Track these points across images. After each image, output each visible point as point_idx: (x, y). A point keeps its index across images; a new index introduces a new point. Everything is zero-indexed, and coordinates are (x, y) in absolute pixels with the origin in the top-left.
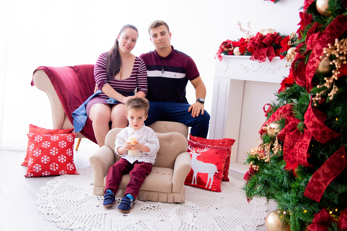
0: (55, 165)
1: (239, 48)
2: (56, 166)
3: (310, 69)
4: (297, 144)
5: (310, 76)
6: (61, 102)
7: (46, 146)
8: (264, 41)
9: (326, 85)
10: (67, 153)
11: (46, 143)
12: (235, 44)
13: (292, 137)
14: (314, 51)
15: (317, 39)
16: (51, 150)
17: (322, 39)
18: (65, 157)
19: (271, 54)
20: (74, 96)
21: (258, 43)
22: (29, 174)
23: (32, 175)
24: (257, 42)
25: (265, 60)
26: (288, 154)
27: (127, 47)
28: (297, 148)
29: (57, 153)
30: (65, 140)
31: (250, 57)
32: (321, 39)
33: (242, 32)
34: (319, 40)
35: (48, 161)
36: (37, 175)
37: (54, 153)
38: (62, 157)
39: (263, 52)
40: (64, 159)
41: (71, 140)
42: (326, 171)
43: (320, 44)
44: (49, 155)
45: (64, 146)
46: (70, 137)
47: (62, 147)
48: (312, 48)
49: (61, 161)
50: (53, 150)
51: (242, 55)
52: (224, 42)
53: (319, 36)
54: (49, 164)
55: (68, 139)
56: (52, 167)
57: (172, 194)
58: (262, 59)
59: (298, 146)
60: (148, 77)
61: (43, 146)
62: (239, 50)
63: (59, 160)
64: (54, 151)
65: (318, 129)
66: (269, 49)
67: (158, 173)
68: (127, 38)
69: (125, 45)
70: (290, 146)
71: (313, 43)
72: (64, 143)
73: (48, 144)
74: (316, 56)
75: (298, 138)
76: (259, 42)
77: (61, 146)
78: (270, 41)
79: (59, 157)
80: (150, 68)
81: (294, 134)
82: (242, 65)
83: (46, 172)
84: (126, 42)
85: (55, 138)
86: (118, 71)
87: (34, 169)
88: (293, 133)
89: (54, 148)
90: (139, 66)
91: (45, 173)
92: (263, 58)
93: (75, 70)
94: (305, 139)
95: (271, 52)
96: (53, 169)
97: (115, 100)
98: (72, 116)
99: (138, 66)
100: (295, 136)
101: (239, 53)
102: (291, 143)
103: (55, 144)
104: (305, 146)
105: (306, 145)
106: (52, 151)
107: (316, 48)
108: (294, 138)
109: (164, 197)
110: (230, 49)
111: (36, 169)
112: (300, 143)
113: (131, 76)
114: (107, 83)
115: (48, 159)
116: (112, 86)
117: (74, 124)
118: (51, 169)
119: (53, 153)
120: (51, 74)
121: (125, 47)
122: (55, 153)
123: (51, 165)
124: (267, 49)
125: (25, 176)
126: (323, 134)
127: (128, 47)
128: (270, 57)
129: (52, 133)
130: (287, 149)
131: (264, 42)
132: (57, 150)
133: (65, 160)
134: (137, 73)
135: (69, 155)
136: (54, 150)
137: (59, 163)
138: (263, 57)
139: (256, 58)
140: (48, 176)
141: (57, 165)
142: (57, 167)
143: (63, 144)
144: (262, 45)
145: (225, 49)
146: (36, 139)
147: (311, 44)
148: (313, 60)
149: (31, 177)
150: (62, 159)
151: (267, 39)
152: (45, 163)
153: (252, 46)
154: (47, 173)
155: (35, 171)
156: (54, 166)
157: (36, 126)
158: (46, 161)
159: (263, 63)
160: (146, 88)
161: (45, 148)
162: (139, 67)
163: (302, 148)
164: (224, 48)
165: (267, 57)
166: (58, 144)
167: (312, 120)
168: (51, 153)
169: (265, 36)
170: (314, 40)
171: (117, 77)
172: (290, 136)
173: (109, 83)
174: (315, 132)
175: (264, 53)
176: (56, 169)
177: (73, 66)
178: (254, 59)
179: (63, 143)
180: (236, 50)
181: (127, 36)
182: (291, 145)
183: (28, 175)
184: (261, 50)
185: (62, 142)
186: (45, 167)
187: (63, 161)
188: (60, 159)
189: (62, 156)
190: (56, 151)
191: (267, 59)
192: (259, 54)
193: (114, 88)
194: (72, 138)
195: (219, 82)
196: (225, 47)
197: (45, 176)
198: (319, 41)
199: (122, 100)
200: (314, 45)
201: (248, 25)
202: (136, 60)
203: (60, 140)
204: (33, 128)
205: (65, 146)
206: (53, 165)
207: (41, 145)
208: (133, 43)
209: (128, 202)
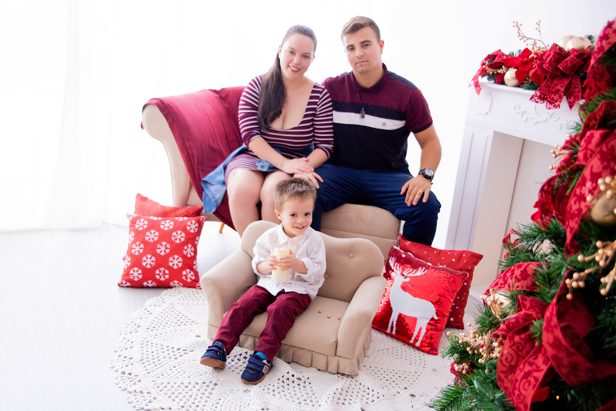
0: (164, 271)
1: (515, 70)
2: (164, 273)
3: (572, 211)
4: (521, 366)
5: (571, 228)
7: (152, 239)
8: (562, 65)
9: (597, 258)
10: (185, 253)
11: (152, 234)
12: (509, 61)
13: (518, 348)
14: (587, 173)
15: (599, 145)
16: (159, 246)
17: (607, 148)
18: (180, 259)
19: (574, 92)
20: (210, 147)
21: (548, 68)
22: (124, 282)
23: (128, 284)
24: (547, 66)
25: (559, 106)
26: (505, 380)
27: (294, 69)
28: (519, 378)
29: (168, 251)
30: (184, 229)
31: (532, 92)
32: (604, 149)
33: (523, 40)
34: (601, 149)
35: (152, 263)
36: (136, 285)
37: (163, 251)
38: (176, 259)
39: (557, 88)
40: (179, 262)
41: (194, 230)
43: (602, 160)
44: (155, 254)
45: (180, 240)
46: (192, 223)
47: (178, 242)
48: (586, 162)
49: (174, 265)
50: (162, 245)
51: (518, 86)
52: (489, 55)
53: (603, 138)
54: (154, 269)
55: (188, 228)
56: (158, 274)
57: (337, 358)
58: (554, 103)
59: (522, 374)
60: (333, 124)
61: (147, 238)
62: (514, 75)
63: (171, 264)
64: (163, 248)
65: (562, 355)
66: (570, 81)
67: (320, 313)
68: (292, 52)
69: (290, 65)
70: (510, 365)
71: (589, 152)
72: (181, 234)
73: (155, 235)
74: (589, 184)
75: (528, 353)
76: (551, 66)
77: (176, 239)
78: (573, 67)
79: (171, 259)
80: (339, 107)
81: (522, 342)
82: (518, 107)
83: (150, 282)
84: (291, 61)
85: (167, 225)
86: (278, 114)
87: (131, 276)
88: (521, 339)
89: (164, 243)
90: (318, 103)
91: (148, 283)
92: (556, 101)
93: (221, 97)
94: (540, 360)
95: (574, 88)
96: (161, 277)
97: (271, 164)
98: (203, 185)
99: (315, 103)
100: (523, 348)
101: (515, 82)
102: (511, 361)
103: (165, 236)
104: (532, 380)
105: (536, 379)
106: (159, 248)
107: (592, 167)
108: (521, 351)
109: (321, 361)
110: (499, 71)
111: (133, 276)
112: (528, 368)
113: (302, 122)
114: (257, 134)
115: (152, 261)
116: (266, 139)
117: (203, 199)
118: (158, 277)
119: (161, 252)
120: (169, 112)
121: (289, 69)
122: (165, 251)
123: (157, 272)
124: (566, 82)
125: (119, 285)
126: (574, 367)
127: (296, 69)
128: (571, 100)
129: (166, 213)
130: (505, 369)
131: (561, 68)
132: (168, 246)
133: (180, 265)
134: (314, 115)
135: (189, 256)
136: (164, 246)
137: (170, 268)
138: (557, 97)
139: (542, 98)
140: (153, 287)
141: (167, 272)
142: (167, 274)
143: (179, 237)
144: (559, 73)
145: (490, 70)
146: (138, 224)
147: (584, 151)
148: (581, 193)
149: (128, 287)
150: (175, 262)
151: (569, 62)
152: (148, 266)
153: (539, 72)
154: (151, 283)
155: (132, 278)
156: (161, 274)
157: (147, 198)
158: (150, 264)
159: (554, 110)
160: (329, 144)
161: (149, 241)
162: (318, 105)
163: (527, 384)
164: (487, 68)
165: (565, 98)
166: (171, 235)
167: (552, 332)
168: (158, 251)
169: (568, 54)
170: (592, 146)
171: (277, 125)
172: (514, 344)
173: (262, 134)
174: (555, 357)
175: (560, 91)
176: (164, 277)
177: (218, 89)
178: (539, 100)
179: (179, 234)
180: (510, 74)
181: (292, 49)
182: (513, 363)
183: (122, 283)
184: (555, 82)
185: (177, 233)
186: (148, 274)
187: (177, 265)
188: (172, 262)
189: (176, 257)
190: (166, 248)
191: (564, 103)
192: (549, 91)
193: (270, 144)
194: (197, 225)
195: (473, 134)
196: (490, 66)
197: (148, 287)
198: (601, 152)
199: (282, 165)
200: (591, 156)
201: (537, 26)
202: (313, 92)
203: (175, 229)
204: (141, 199)
205: (183, 239)
206: (160, 271)
207: (145, 235)
208: (304, 61)
209: (258, 366)
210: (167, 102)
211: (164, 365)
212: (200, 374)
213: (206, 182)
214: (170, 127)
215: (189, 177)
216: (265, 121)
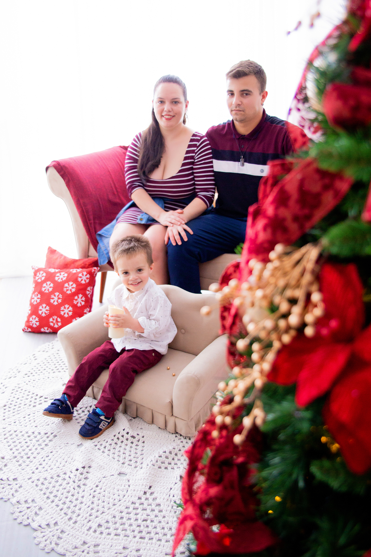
0: (57, 319)
2: (57, 322)
7: (47, 289)
10: (75, 302)
11: (48, 285)
16: (52, 296)
18: (71, 309)
22: (26, 328)
23: (30, 330)
27: (167, 117)
29: (60, 301)
30: (76, 281)
35: (47, 312)
36: (36, 331)
37: (56, 301)
38: (67, 308)
40: (70, 311)
41: (85, 281)
44: (49, 304)
45: (71, 290)
46: (83, 275)
47: (69, 292)
49: (64, 314)
50: (55, 296)
54: (49, 316)
55: (80, 279)
56: (52, 322)
57: (173, 418)
61: (43, 289)
63: (62, 313)
64: (56, 298)
68: (162, 102)
69: (163, 114)
72: (72, 285)
73: (50, 286)
77: (67, 290)
79: (62, 308)
80: (219, 155)
83: (46, 328)
85: (61, 277)
87: (31, 323)
89: (57, 294)
90: (196, 151)
91: (44, 329)
96: (54, 325)
97: (149, 216)
98: (98, 238)
99: (193, 152)
103: (59, 287)
106: (53, 299)
109: (160, 420)
111: (32, 323)
113: (180, 171)
115: (47, 310)
117: (98, 251)
118: (52, 324)
119: (54, 301)
121: (164, 119)
122: (57, 301)
123: (51, 320)
125: (23, 330)
127: (169, 117)
129: (67, 265)
132: (61, 296)
133: (71, 313)
134: (192, 163)
135: (79, 305)
136: (57, 296)
137: (61, 317)
140: (50, 333)
141: (59, 320)
142: (59, 322)
143: (70, 288)
146: (38, 276)
149: (30, 332)
150: (66, 311)
152: (44, 315)
154: (48, 329)
155: (31, 325)
156: (54, 321)
157: (55, 251)
158: (45, 313)
161: (45, 292)
162: (196, 153)
166: (63, 286)
168: (52, 301)
171: (156, 176)
173: (143, 186)
176: (57, 324)
179: (70, 285)
183: (25, 329)
185: (69, 285)
186: (44, 321)
187: (68, 314)
188: (63, 311)
189: (67, 306)
190: (59, 298)
194: (88, 276)
197: (45, 333)
202: (192, 140)
203: (67, 281)
204: (52, 251)
205: (73, 290)
206: (53, 319)
207: (42, 287)
208: (175, 108)
209: (94, 421)
211: (21, 412)
212: (47, 424)
213: (100, 235)
216: (144, 173)
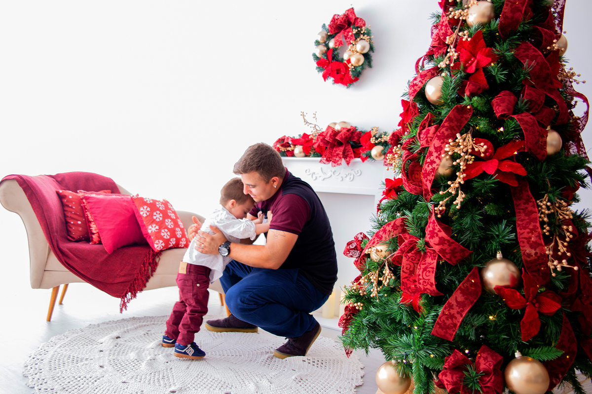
1: (301, 147)
3: (428, 171)
4: (419, 267)
5: (429, 180)
6: (42, 229)
8: (338, 137)
9: (450, 191)
12: (296, 142)
13: (412, 259)
14: (432, 149)
15: (434, 133)
17: (440, 133)
19: (349, 154)
21: (330, 140)
24: (329, 138)
25: (341, 164)
26: (408, 282)
28: (421, 273)
31: (319, 159)
32: (439, 134)
33: (307, 125)
34: (437, 135)
39: (337, 152)
42: (459, 299)
43: (439, 139)
48: (428, 145)
51: (306, 156)
52: (279, 139)
53: (437, 129)
58: (337, 163)
59: (422, 270)
62: (302, 150)
65: (446, 247)
66: (345, 148)
70: (410, 271)
71: (429, 139)
74: (435, 154)
75: (419, 260)
76: (332, 138)
78: (346, 138)
81: (414, 255)
82: (308, 171)
88: (412, 254)
92: (338, 161)
93: (57, 181)
94: (429, 260)
95: (348, 152)
100: (416, 258)
101: (303, 154)
102: (410, 268)
104: (430, 269)
105: (433, 268)
107: (434, 144)
108: (414, 260)
110: (289, 149)
112: (423, 266)
120: (28, 186)
124: (342, 148)
126: (453, 252)
128: (348, 159)
130: (407, 275)
131: (338, 139)
138: (337, 159)
139: (328, 160)
144: (336, 143)
145: (282, 148)
147: (426, 139)
148: (431, 160)
151: (343, 135)
153: (322, 144)
159: (338, 167)
163: (428, 273)
164: (280, 147)
165: (343, 159)
167: (437, 235)
169: (339, 132)
170: (430, 135)
172: (409, 258)
174: (442, 251)
175: (339, 154)
177: (54, 174)
178: (326, 162)
180: (298, 150)
182: (411, 269)
184: (335, 149)
191: (343, 161)
192: (332, 155)
196: (282, 146)
198: (437, 136)
200: (431, 140)
201: (314, 116)
210: (25, 178)
214: (28, 199)
215: (48, 244)
